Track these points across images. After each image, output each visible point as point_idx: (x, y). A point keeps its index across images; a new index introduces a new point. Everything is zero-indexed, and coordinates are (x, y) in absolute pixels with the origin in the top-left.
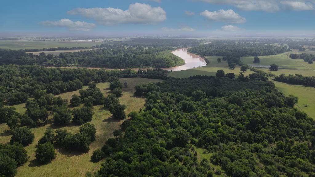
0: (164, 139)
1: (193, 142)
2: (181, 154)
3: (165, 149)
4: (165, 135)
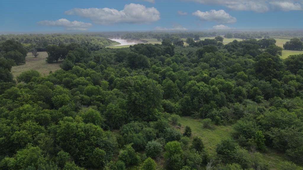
0: (95, 107)
1: (169, 110)
2: (149, 138)
3: (99, 129)
4: (98, 100)
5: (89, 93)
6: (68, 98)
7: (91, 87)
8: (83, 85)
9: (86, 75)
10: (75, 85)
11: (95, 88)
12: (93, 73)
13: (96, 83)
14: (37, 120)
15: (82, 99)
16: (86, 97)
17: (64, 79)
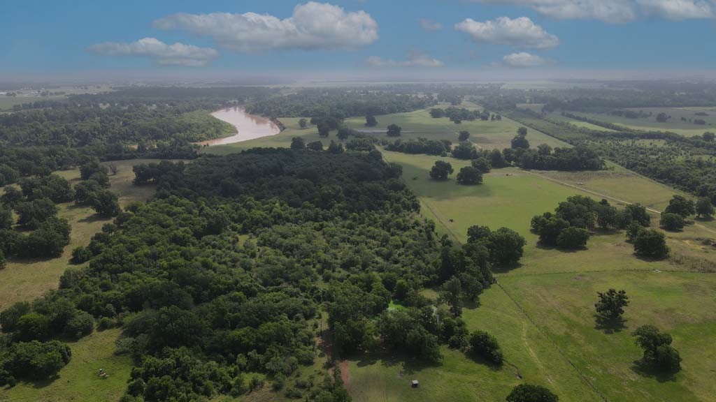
1: (234, 229)
2: (214, 241)
4: (190, 223)
5: (184, 220)
6: (172, 223)
7: (185, 215)
8: (180, 213)
9: (182, 205)
10: (174, 214)
11: (188, 216)
12: (188, 204)
13: (190, 213)
14: (160, 233)
15: (180, 223)
16: (182, 222)
17: (166, 210)
